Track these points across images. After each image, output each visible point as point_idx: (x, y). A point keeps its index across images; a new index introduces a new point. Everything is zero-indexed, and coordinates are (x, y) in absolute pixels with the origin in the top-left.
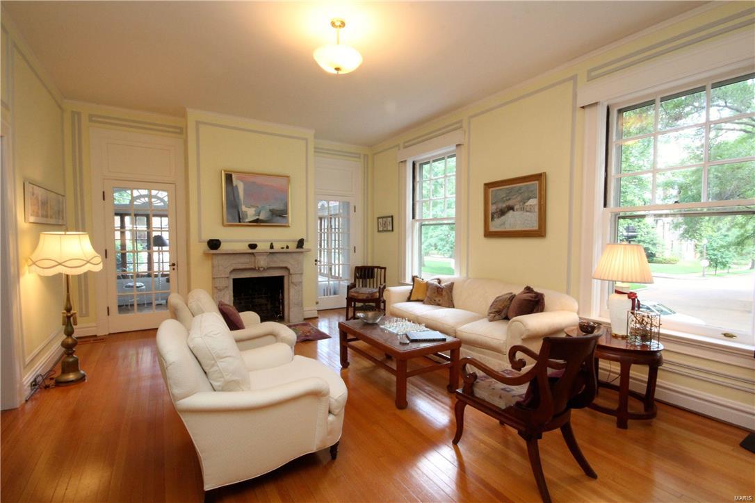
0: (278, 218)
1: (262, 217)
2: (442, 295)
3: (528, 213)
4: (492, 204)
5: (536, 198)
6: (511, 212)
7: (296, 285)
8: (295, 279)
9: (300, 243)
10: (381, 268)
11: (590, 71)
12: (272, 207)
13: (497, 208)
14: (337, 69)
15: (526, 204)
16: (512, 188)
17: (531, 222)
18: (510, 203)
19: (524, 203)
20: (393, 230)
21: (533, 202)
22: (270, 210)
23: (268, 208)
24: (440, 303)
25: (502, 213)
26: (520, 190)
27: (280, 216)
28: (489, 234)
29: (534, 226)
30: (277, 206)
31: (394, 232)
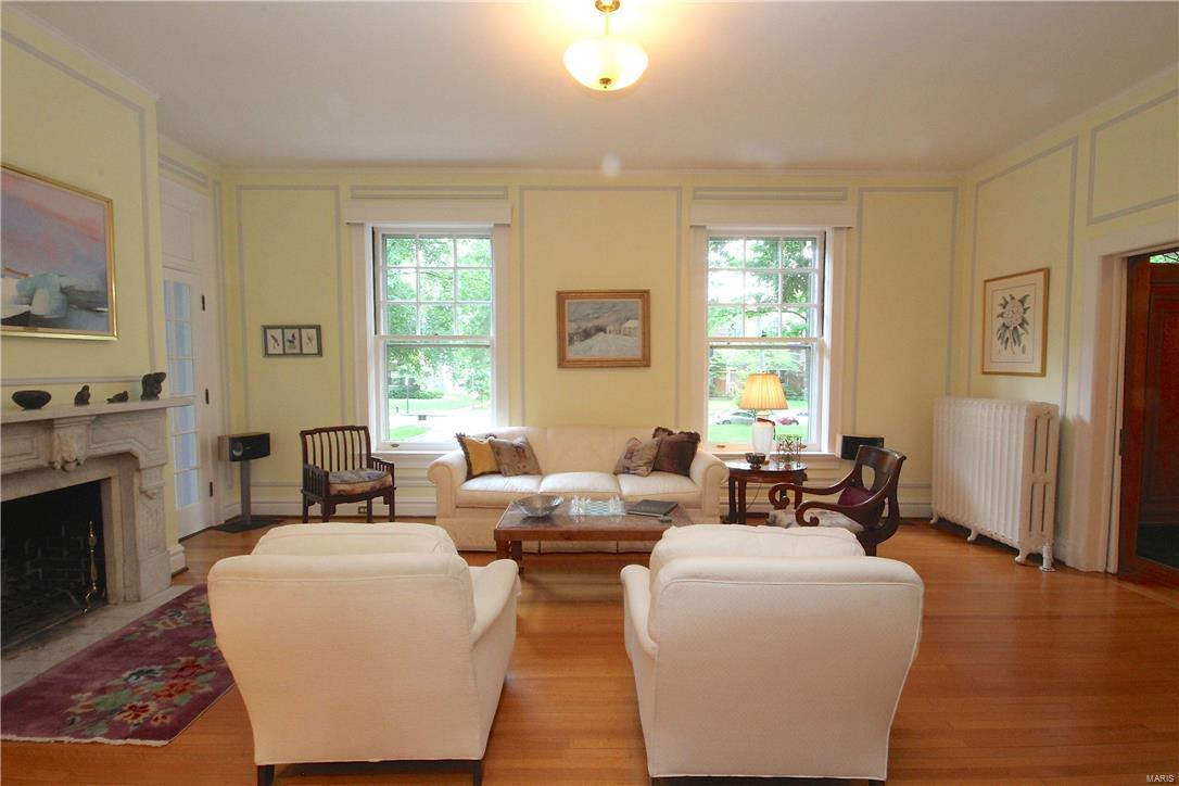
0: (85, 314)
1: (39, 308)
2: (525, 457)
3: (626, 338)
4: (570, 321)
5: (637, 319)
6: (601, 334)
7: (150, 497)
8: (148, 481)
9: (152, 384)
10: (358, 429)
11: (697, 189)
12: (66, 282)
13: (579, 328)
14: (606, 81)
15: (624, 326)
16: (603, 303)
17: (632, 348)
18: (600, 322)
19: (621, 324)
20: (320, 353)
21: (634, 324)
22: (63, 291)
23: (58, 281)
24: (526, 470)
25: (587, 334)
26: (614, 306)
27: (90, 309)
28: (563, 362)
29: (637, 353)
30: (82, 280)
31: (325, 357)
